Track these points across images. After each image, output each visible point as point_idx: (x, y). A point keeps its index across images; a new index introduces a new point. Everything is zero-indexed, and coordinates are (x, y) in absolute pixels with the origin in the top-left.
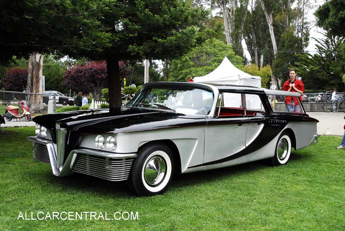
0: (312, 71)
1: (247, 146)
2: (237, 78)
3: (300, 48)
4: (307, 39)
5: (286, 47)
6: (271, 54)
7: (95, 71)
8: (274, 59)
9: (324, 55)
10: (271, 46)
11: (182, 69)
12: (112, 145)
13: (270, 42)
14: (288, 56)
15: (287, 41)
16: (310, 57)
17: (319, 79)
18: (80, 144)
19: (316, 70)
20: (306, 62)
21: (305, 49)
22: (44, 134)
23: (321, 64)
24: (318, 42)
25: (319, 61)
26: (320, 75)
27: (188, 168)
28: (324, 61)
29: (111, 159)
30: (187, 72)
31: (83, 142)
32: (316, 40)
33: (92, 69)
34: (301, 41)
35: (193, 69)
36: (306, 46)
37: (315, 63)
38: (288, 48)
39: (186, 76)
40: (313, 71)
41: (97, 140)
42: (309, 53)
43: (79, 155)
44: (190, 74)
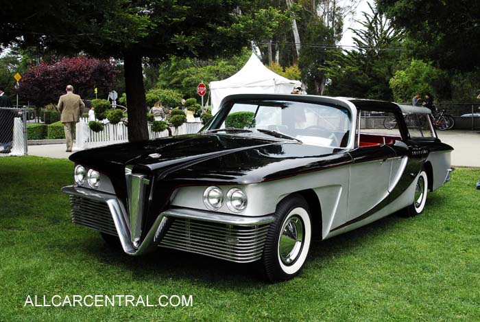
0: (349, 73)
1: (390, 191)
2: (272, 83)
3: (331, 42)
4: (340, 30)
5: (313, 40)
6: (292, 50)
7: (70, 72)
8: (297, 57)
9: (364, 53)
10: (292, 39)
11: (177, 70)
12: (237, 203)
13: (290, 34)
14: (315, 52)
15: (314, 33)
16: (346, 54)
17: (358, 84)
18: (173, 201)
19: (354, 71)
20: (341, 60)
21: (338, 44)
22: (93, 181)
23: (360, 64)
24: (357, 34)
25: (358, 59)
26: (360, 79)
27: (331, 231)
28: (364, 59)
29: (236, 227)
30: (183, 74)
31: (177, 198)
32: (355, 32)
33: (65, 70)
34: (333, 34)
35: (192, 69)
36: (339, 40)
37: (353, 62)
38: (315, 42)
39: (182, 80)
40: (351, 73)
41: (206, 193)
42: (344, 48)
43: (171, 220)
44: (187, 76)
